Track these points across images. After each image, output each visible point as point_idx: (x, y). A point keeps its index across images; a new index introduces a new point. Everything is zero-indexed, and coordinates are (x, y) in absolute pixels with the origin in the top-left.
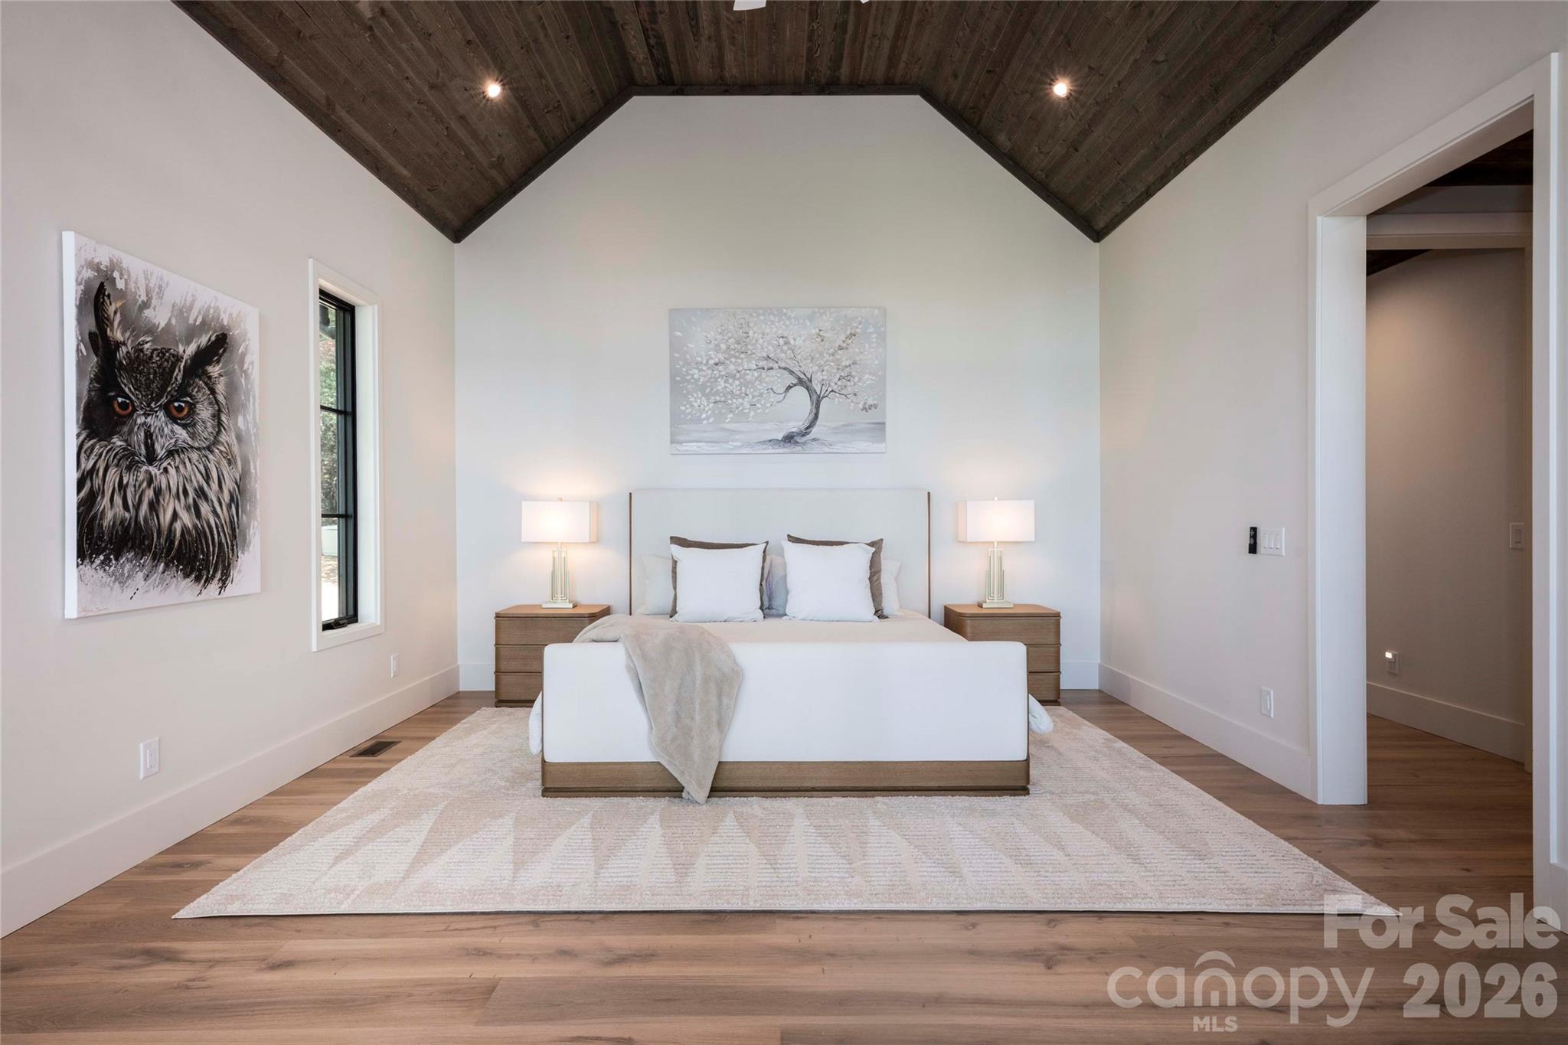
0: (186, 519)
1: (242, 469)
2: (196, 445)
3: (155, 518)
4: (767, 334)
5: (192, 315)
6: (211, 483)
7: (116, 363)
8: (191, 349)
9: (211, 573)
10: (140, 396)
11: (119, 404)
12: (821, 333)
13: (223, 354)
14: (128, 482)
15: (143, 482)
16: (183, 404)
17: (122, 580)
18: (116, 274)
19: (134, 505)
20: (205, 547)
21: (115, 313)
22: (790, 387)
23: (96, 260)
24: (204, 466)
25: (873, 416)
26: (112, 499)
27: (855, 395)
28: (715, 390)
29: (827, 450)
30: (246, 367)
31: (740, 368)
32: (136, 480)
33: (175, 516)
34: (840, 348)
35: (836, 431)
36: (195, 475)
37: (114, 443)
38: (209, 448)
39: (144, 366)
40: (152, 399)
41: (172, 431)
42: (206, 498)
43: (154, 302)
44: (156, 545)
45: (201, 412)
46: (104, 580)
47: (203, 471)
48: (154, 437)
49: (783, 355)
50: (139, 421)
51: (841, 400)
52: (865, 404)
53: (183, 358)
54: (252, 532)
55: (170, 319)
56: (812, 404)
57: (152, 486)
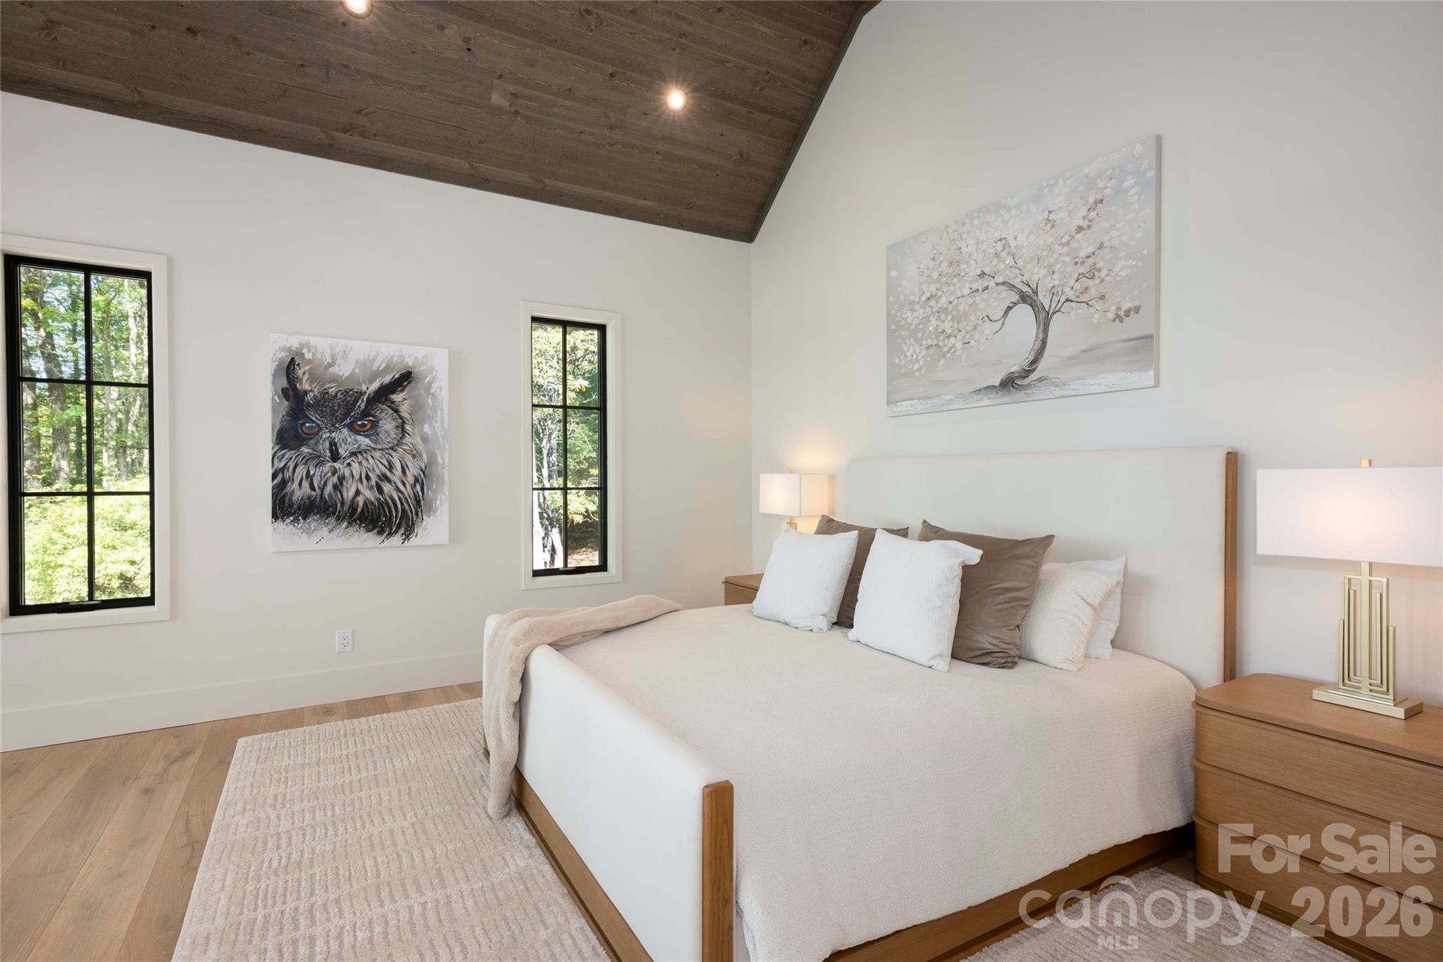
0: (370, 495)
1: (428, 459)
2: (379, 447)
3: (339, 494)
4: (982, 243)
5: (375, 364)
6: (394, 471)
7: (305, 403)
8: (375, 386)
9: (394, 529)
10: (326, 421)
11: (307, 427)
12: (1051, 217)
13: (407, 385)
14: (314, 474)
15: (328, 473)
16: (366, 422)
17: (309, 533)
18: (305, 351)
19: (319, 487)
20: (387, 512)
21: (304, 374)
22: (1009, 308)
23: (288, 346)
24: (387, 460)
25: (1135, 326)
26: (300, 484)
27: (1102, 298)
28: (927, 332)
29: (1059, 392)
30: (432, 391)
31: (952, 298)
32: (322, 472)
33: (358, 493)
34: (1080, 229)
35: (1074, 360)
36: (378, 466)
37: (302, 451)
38: (392, 448)
39: (329, 402)
40: (336, 422)
41: (355, 440)
42: (389, 481)
43: (338, 362)
44: (339, 512)
45: (385, 426)
46: (293, 532)
47: (386, 464)
48: (338, 445)
49: (1001, 266)
50: (324, 436)
51: (1079, 311)
52: (1119, 309)
53: (366, 393)
54: (438, 502)
55: (354, 370)
56: (1038, 327)
57: (336, 475)
